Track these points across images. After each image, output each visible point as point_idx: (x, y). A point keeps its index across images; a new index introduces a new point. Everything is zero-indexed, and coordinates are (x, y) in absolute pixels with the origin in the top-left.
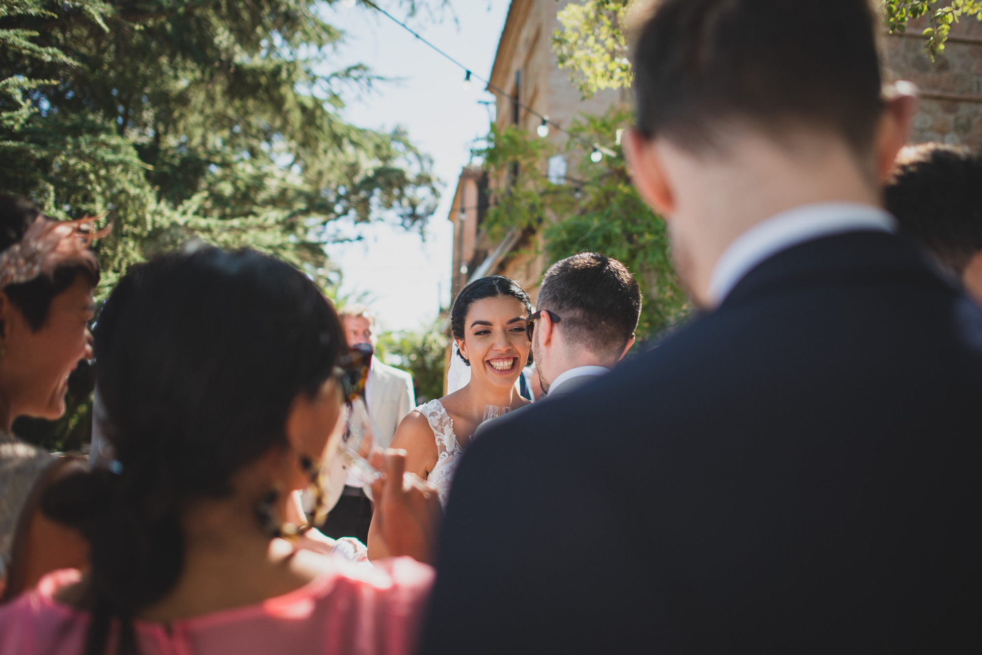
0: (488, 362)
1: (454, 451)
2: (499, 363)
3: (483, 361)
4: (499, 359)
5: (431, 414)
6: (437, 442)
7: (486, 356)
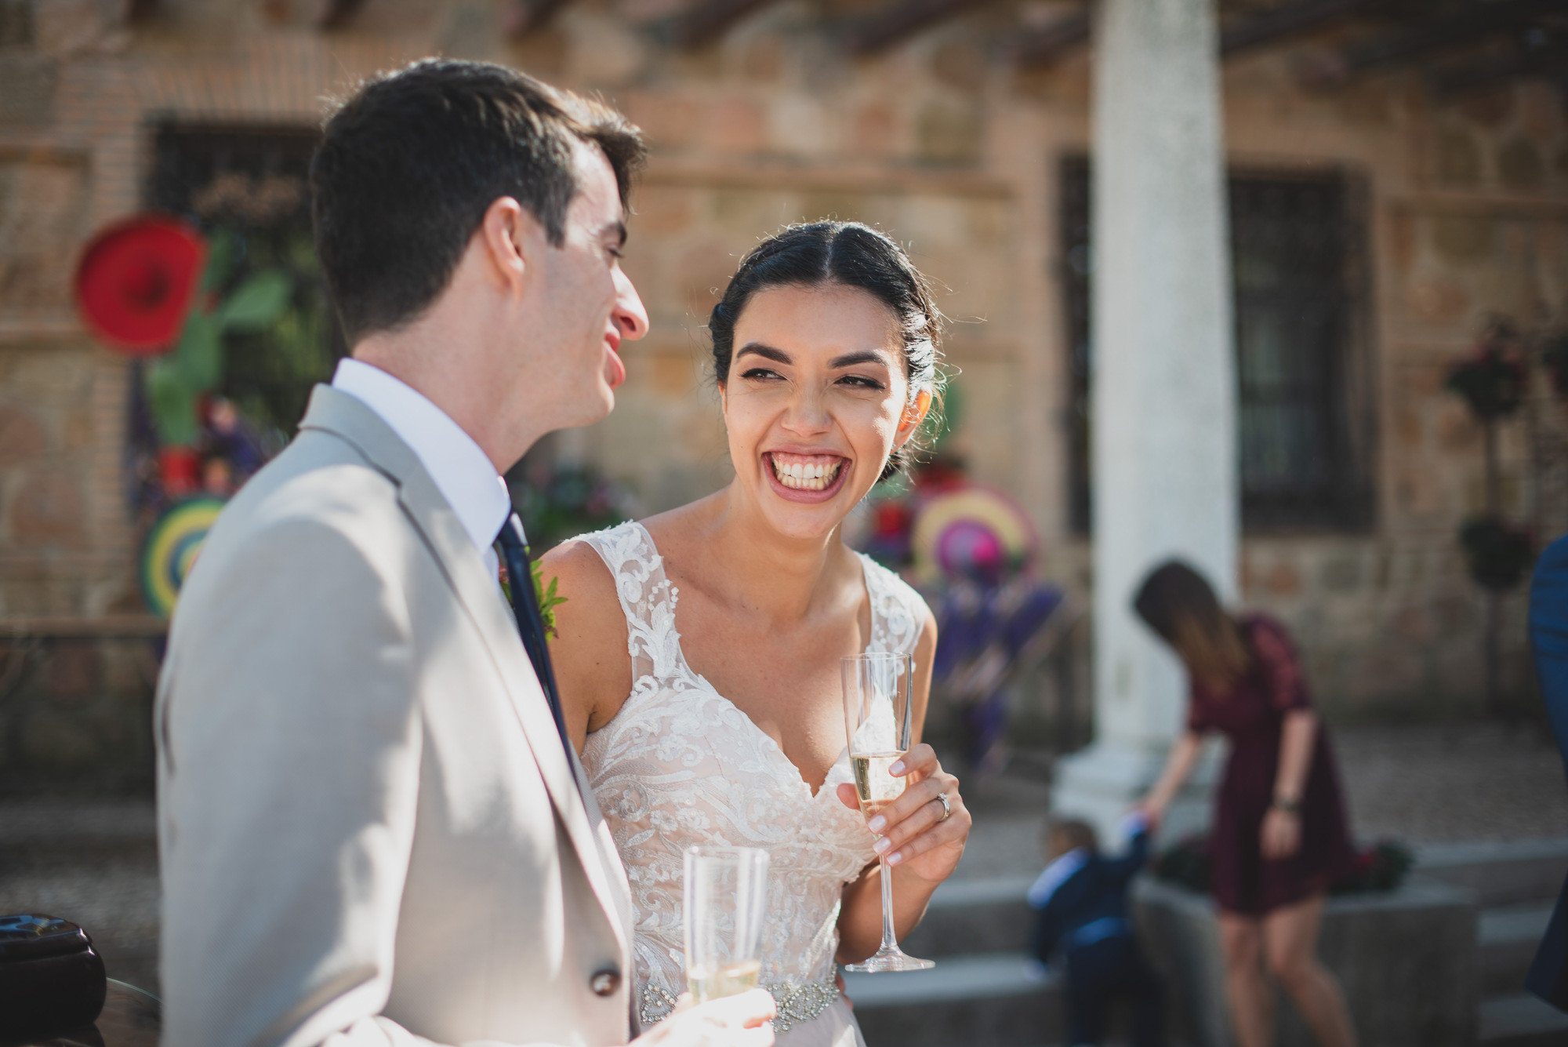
0: (768, 456)
1: (675, 678)
2: (791, 465)
3: (756, 450)
4: (793, 454)
5: (624, 565)
6: (630, 647)
7: (762, 438)
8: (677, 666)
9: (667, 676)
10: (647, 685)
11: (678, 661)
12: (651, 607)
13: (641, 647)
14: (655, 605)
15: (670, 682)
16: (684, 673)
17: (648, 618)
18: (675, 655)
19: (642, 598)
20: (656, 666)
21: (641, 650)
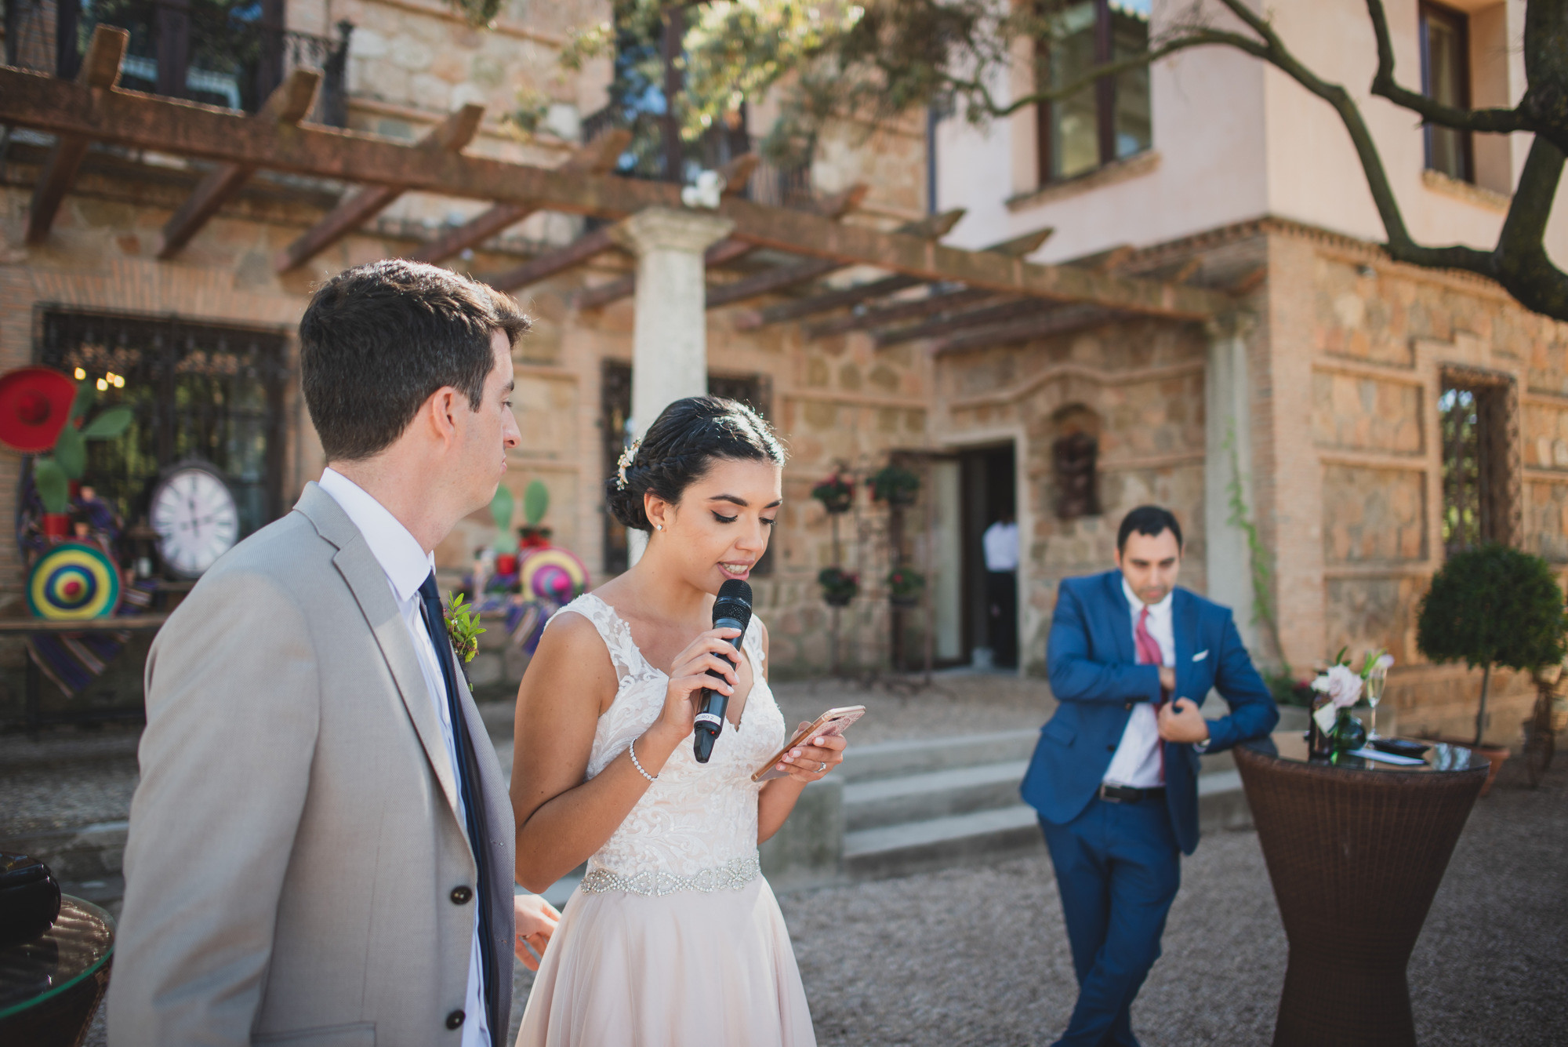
8: (643, 666)
9: (638, 673)
10: (628, 682)
11: (643, 663)
12: (617, 636)
13: (618, 660)
14: (619, 634)
15: (641, 676)
16: (648, 669)
17: (617, 642)
18: (639, 660)
19: (611, 632)
20: (630, 670)
21: (620, 662)
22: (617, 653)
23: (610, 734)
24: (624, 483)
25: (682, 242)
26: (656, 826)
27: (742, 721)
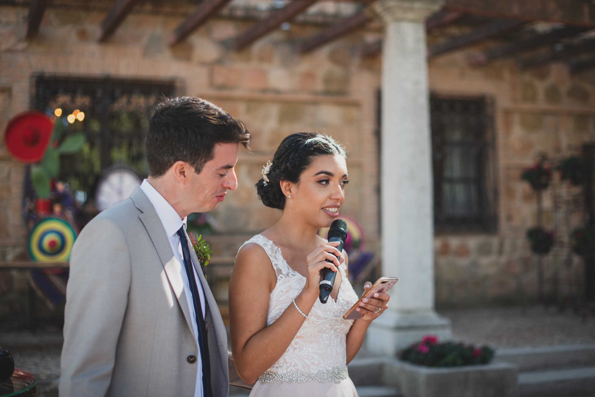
8: (289, 270)
9: (286, 273)
10: (281, 277)
11: (288, 268)
12: (275, 255)
13: (277, 266)
14: (276, 254)
15: (288, 274)
16: (291, 271)
17: (275, 258)
18: (287, 267)
19: (272, 253)
20: (282, 271)
21: (277, 268)
22: (276, 263)
23: (273, 303)
24: (267, 182)
25: (411, 15)
26: (296, 349)
27: (338, 297)
